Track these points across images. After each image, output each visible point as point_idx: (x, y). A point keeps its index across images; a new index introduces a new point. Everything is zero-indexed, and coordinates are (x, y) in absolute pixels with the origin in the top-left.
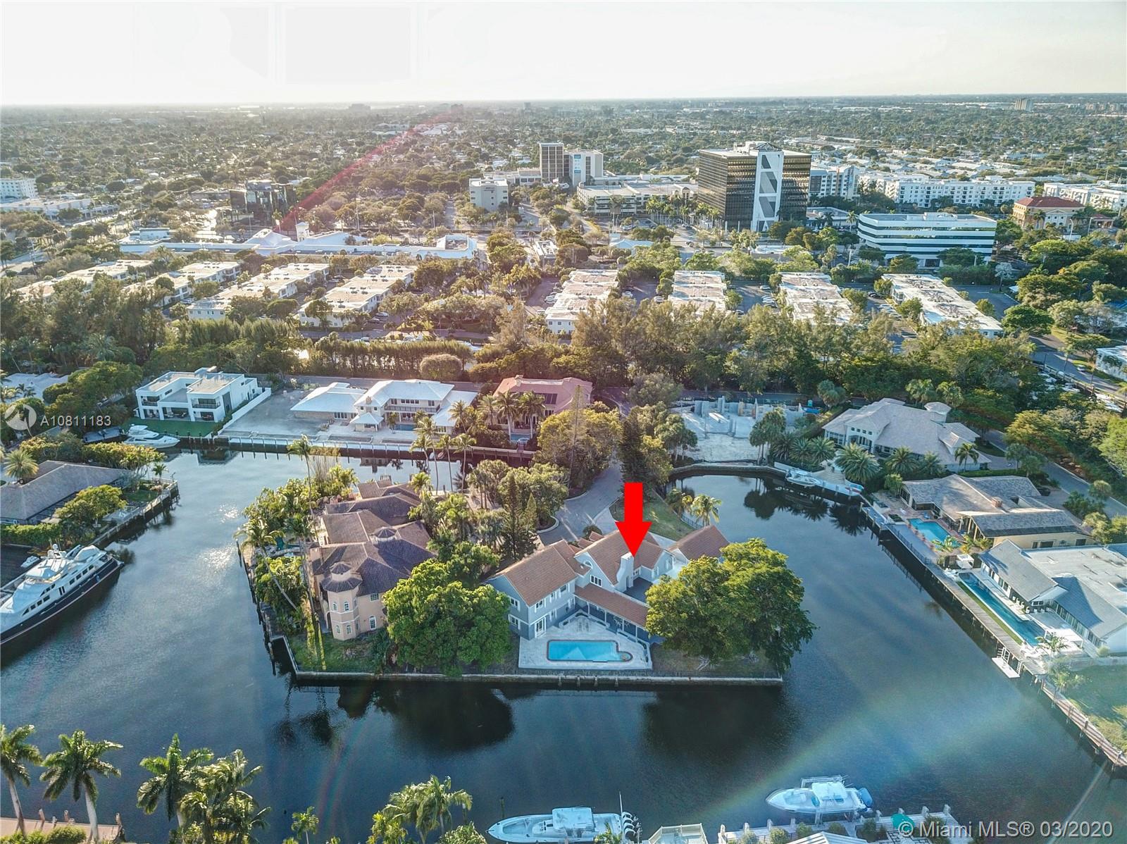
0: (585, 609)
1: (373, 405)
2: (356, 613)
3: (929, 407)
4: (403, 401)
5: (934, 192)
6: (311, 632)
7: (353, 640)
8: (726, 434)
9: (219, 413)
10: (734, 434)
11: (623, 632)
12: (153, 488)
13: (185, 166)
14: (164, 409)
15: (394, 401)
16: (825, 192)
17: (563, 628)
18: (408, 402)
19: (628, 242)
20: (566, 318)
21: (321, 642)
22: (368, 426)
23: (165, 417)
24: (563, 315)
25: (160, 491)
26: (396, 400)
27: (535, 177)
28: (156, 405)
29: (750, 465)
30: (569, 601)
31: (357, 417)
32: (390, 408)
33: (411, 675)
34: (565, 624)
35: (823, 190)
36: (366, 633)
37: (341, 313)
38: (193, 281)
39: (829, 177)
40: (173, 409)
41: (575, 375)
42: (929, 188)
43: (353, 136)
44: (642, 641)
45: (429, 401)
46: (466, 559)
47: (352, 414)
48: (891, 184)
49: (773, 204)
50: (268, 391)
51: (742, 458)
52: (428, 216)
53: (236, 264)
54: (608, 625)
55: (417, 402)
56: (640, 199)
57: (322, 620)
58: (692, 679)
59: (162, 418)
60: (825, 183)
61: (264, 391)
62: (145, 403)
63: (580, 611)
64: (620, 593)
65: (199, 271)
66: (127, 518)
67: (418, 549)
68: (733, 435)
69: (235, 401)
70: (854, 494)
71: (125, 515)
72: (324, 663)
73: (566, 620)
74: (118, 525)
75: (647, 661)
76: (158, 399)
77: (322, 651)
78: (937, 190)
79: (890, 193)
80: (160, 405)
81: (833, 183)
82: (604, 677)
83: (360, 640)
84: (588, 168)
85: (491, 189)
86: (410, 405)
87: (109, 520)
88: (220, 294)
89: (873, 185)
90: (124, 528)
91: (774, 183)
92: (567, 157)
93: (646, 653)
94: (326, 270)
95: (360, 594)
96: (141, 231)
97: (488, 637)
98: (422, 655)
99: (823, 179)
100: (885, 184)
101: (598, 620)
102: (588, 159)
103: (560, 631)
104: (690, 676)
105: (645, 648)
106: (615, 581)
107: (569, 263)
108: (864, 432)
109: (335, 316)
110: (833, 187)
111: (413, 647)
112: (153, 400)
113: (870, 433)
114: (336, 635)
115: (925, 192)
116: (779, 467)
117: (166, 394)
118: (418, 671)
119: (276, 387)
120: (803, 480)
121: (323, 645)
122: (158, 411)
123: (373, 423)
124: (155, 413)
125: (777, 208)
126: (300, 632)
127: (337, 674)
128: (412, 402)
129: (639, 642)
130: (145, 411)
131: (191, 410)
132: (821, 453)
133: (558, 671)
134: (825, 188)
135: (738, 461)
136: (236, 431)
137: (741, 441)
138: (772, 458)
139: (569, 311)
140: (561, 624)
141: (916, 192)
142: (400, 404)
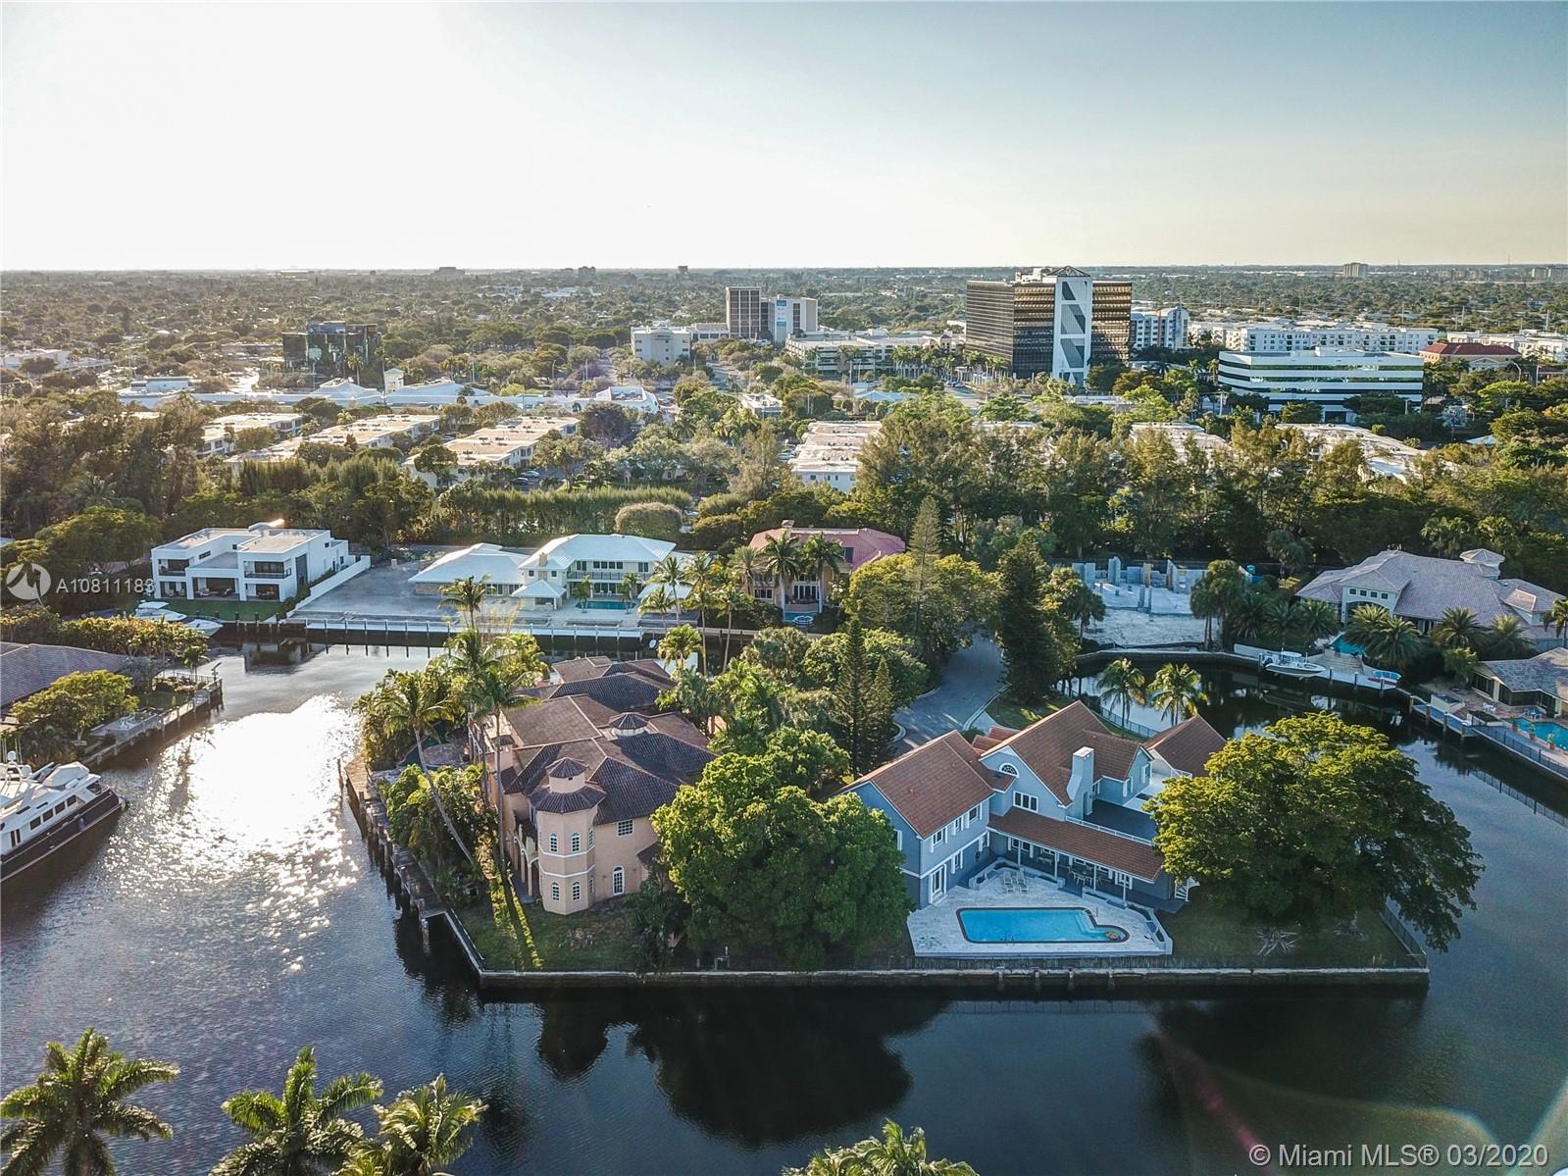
0: (1011, 856)
1: (550, 568)
2: (592, 858)
3: (1468, 557)
4: (596, 564)
5: (1298, 342)
6: (499, 901)
7: (583, 912)
8: (1136, 609)
9: (287, 586)
10: (1150, 608)
11: (1094, 891)
12: (180, 688)
13: (208, 324)
14: (195, 580)
15: (582, 565)
16: (1142, 343)
17: (978, 889)
18: (604, 565)
19: (880, 393)
20: (824, 470)
21: (522, 918)
22: (541, 601)
23: (196, 595)
24: (817, 466)
25: (192, 694)
26: (584, 563)
27: (720, 332)
28: (184, 575)
29: (1194, 651)
30: (980, 838)
31: (523, 588)
32: (575, 575)
33: (707, 973)
34: (980, 880)
35: (1140, 340)
36: (607, 901)
37: (470, 466)
38: (232, 433)
39: (1147, 322)
40: (210, 581)
41: (872, 526)
42: (1290, 337)
43: (446, 297)
44: (1136, 905)
45: (640, 564)
46: (794, 754)
47: (511, 586)
48: (1235, 333)
49: (1081, 349)
50: (366, 561)
51: (1175, 641)
52: (578, 367)
53: (297, 416)
54: (1061, 882)
55: (620, 565)
56: (880, 351)
57: (522, 879)
58: (1257, 971)
59: (190, 596)
60: (1143, 331)
61: (358, 559)
62: (163, 572)
63: (1001, 860)
64: (1076, 821)
65: (239, 422)
66: (132, 731)
67: (692, 749)
68: (1148, 611)
69: (314, 570)
70: (1386, 687)
71: (132, 726)
72: (534, 954)
73: (980, 875)
74: (118, 743)
75: (1161, 939)
76: (186, 563)
77: (527, 933)
78: (1302, 340)
79: (1234, 345)
80: (191, 573)
81: (1153, 331)
82: (1085, 971)
83: (597, 913)
84: (797, 318)
85: (664, 338)
86: (608, 570)
87: (103, 733)
88: (277, 447)
89: (1207, 336)
90: (126, 749)
91: (1081, 320)
92: (765, 305)
93: (1152, 927)
94: (436, 422)
95: (600, 822)
96: (149, 380)
97: (870, 888)
98: (743, 923)
99: (1139, 325)
100: (1225, 333)
101: (1040, 873)
102: (797, 306)
103: (972, 892)
104: (1251, 967)
105: (1149, 918)
106: (1066, 800)
107: (802, 414)
108: (1374, 595)
109: (461, 471)
110: (1153, 336)
111: (723, 907)
112: (178, 566)
113: (1385, 596)
114: (550, 904)
115: (1285, 343)
116: (1243, 651)
117: (201, 557)
118: (722, 966)
119: (378, 556)
120: (1294, 665)
121: (529, 924)
122: (184, 585)
123: (550, 596)
124: (179, 588)
125: (1087, 354)
126: (478, 901)
127: (562, 973)
128: (612, 565)
129: (1132, 907)
130: (162, 584)
131: (242, 581)
132: (1317, 623)
133: (994, 961)
134: (1143, 337)
135: (1170, 646)
136: (317, 612)
137: (1165, 618)
138: (1229, 639)
139: (824, 462)
140: (973, 881)
141: (1273, 342)
142: (590, 568)
